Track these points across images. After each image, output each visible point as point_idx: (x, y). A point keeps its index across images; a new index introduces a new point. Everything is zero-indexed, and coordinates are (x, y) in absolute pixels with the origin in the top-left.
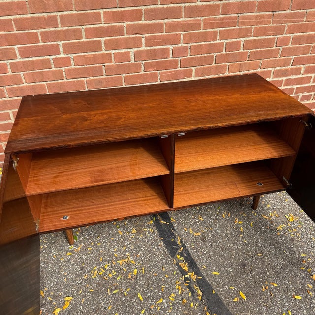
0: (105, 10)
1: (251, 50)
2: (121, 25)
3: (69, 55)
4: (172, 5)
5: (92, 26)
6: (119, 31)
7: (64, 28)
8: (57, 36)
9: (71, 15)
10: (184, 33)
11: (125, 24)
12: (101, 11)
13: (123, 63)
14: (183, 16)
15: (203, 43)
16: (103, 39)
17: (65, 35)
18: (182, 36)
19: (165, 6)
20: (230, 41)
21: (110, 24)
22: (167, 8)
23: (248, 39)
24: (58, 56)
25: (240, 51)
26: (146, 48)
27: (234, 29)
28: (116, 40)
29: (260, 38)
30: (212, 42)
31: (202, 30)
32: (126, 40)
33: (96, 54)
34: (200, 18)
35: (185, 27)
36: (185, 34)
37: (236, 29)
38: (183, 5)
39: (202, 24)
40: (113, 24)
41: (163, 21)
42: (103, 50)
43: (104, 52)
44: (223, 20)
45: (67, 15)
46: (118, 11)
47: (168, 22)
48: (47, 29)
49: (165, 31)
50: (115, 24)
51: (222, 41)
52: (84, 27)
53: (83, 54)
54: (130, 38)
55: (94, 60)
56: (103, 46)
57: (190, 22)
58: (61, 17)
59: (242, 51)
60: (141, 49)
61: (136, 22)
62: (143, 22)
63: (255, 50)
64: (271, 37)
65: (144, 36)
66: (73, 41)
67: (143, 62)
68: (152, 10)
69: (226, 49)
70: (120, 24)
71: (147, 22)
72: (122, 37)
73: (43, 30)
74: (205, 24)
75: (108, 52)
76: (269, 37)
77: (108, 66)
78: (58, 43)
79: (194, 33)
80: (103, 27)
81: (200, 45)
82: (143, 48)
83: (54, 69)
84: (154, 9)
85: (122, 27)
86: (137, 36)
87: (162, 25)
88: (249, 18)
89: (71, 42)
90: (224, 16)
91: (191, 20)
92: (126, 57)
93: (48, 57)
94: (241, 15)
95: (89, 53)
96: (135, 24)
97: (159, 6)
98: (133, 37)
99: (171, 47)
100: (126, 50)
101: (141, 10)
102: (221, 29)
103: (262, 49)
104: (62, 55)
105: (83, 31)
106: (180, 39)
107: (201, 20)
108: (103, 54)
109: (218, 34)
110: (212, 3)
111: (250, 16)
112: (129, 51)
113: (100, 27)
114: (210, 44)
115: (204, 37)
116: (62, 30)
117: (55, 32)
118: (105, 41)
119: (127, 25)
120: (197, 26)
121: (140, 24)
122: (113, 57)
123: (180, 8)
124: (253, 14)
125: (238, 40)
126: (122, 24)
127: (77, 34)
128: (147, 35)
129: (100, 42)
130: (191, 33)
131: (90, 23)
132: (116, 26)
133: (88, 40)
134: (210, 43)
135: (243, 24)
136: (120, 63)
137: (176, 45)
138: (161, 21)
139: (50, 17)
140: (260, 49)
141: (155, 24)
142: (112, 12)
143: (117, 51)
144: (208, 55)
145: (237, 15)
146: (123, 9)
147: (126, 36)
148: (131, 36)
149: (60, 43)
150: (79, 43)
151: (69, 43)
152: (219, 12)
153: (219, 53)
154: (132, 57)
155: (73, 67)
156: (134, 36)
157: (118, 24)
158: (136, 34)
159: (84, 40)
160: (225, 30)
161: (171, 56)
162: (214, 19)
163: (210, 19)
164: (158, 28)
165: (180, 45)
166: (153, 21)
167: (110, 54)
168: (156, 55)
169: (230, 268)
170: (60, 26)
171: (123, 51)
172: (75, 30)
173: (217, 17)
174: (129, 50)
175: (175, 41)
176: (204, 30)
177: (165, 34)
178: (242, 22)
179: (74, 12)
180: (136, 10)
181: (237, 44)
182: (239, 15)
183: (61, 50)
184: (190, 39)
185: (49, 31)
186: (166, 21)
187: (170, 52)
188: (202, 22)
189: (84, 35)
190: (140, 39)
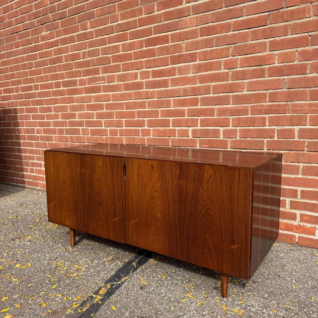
0: (174, 98)
1: (309, 140)
2: (183, 109)
3: (150, 128)
4: (222, 94)
5: (165, 109)
6: (182, 113)
7: (149, 109)
8: (145, 114)
9: (154, 101)
11: (186, 108)
12: (172, 99)
13: (183, 138)
14: (231, 103)
15: (252, 128)
17: (149, 114)
18: (231, 120)
19: (216, 95)
20: (281, 128)
21: (176, 108)
22: (218, 96)
23: (303, 127)
24: (144, 128)
25: (295, 139)
26: (201, 128)
27: (284, 116)
28: (179, 119)
30: (261, 128)
31: (249, 116)
32: (187, 120)
33: (166, 129)
34: (247, 105)
35: (233, 112)
36: (233, 118)
37: (287, 116)
38: (231, 94)
39: (250, 110)
40: (178, 108)
41: (215, 106)
42: (171, 126)
43: (171, 128)
44: (270, 107)
45: (152, 101)
46: (182, 99)
47: (219, 108)
48: (140, 110)
49: (216, 115)
51: (272, 127)
52: (161, 109)
53: (158, 128)
54: (189, 119)
55: (164, 133)
56: (171, 123)
58: (149, 102)
59: (298, 139)
60: (197, 128)
61: (194, 107)
62: (199, 107)
63: (314, 140)
65: (199, 118)
67: (198, 139)
68: (205, 98)
69: (278, 136)
71: (202, 107)
72: (184, 118)
73: (138, 110)
74: (252, 111)
75: (174, 128)
77: (173, 139)
79: (241, 118)
80: (171, 110)
81: (249, 130)
82: (199, 127)
84: (207, 97)
85: (184, 111)
86: (195, 117)
87: (213, 110)
88: (301, 106)
89: (152, 119)
90: (272, 103)
91: (238, 107)
92: (186, 133)
93: (139, 128)
94: (291, 103)
95: (162, 128)
96: (193, 109)
97: (212, 95)
99: (222, 129)
100: (186, 128)
101: (197, 98)
102: (270, 115)
104: (146, 128)
105: (160, 111)
106: (229, 122)
108: (170, 130)
109: (267, 120)
110: (258, 91)
111: (302, 104)
114: (259, 129)
115: (252, 122)
116: (148, 111)
117: (144, 111)
118: (172, 120)
119: (188, 109)
120: (245, 112)
121: (197, 109)
122: (177, 132)
123: (228, 96)
124: (306, 102)
125: (290, 127)
127: (155, 114)
128: (202, 117)
129: (169, 120)
130: (239, 118)
131: (164, 107)
133: (162, 118)
134: (259, 128)
135: (294, 111)
137: (226, 128)
138: (213, 106)
139: (142, 102)
141: (208, 109)
142: (178, 99)
143: (179, 128)
144: (258, 139)
145: (286, 103)
146: (185, 97)
147: (186, 117)
148: (190, 117)
149: (146, 119)
150: (157, 120)
151: (150, 120)
152: (266, 100)
153: (270, 139)
154: (190, 134)
155: (152, 137)
156: (193, 117)
157: (181, 108)
159: (160, 118)
160: (274, 116)
161: (222, 136)
162: (262, 106)
163: (257, 106)
164: (211, 112)
165: (229, 128)
166: (207, 107)
167: (175, 130)
168: (208, 134)
170: (147, 108)
171: (184, 128)
172: (155, 111)
173: (264, 104)
174: (188, 128)
175: (225, 124)
176: (252, 116)
177: (216, 117)
178: (293, 109)
179: (156, 99)
180: (194, 98)
181: (291, 132)
182: (289, 103)
183: (146, 124)
184: (238, 123)
185: (142, 111)
186: (217, 106)
187: (222, 133)
188: (249, 108)
189: (160, 115)
190: (197, 120)
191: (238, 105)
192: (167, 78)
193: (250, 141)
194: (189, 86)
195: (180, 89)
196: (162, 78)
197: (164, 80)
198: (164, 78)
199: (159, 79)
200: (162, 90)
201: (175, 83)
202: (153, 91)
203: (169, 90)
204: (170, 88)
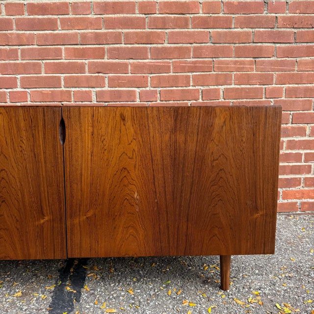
0: (66, 46)
1: (235, 101)
2: (82, 63)
3: (27, 90)
4: (137, 45)
5: (52, 61)
6: (80, 69)
7: (24, 62)
8: (17, 69)
9: (32, 49)
10: (152, 75)
11: (87, 62)
12: (63, 47)
13: (84, 103)
14: (149, 57)
15: (174, 88)
16: (63, 76)
17: (24, 68)
18: (149, 79)
19: (129, 46)
20: (206, 88)
21: (71, 61)
22: (131, 48)
23: (229, 87)
24: (15, 90)
25: (220, 100)
26: (109, 89)
27: (210, 75)
28: (76, 76)
29: (243, 86)
30: (185, 88)
31: (171, 74)
32: (88, 78)
33: (55, 91)
34: (168, 60)
35: (152, 69)
36: (153, 77)
37: (212, 74)
38: (149, 46)
39: (172, 67)
40: (73, 61)
41: (128, 61)
42: (62, 86)
43: (63, 89)
44: (195, 64)
45: (28, 48)
46: (80, 48)
47: (133, 63)
48: (7, 62)
49: (130, 72)
50: (76, 61)
51: (197, 87)
52: (44, 61)
53: (40, 89)
54: (91, 76)
55: (52, 96)
56: (63, 83)
57: (158, 64)
58: (23, 50)
59: (223, 100)
60: (103, 89)
61: (99, 60)
62: (106, 60)
63: (239, 100)
64: (257, 86)
65: (107, 75)
66: (32, 75)
67: (106, 104)
68: (115, 49)
69: (202, 97)
70: (81, 61)
71: (111, 61)
72: (83, 75)
73: (3, 62)
74: (174, 68)
75: (68, 89)
76: (255, 86)
77: (67, 105)
78: (16, 76)
79: (163, 76)
80: (63, 63)
81: (172, 90)
82: (106, 88)
83: (9, 103)
84: (118, 48)
85: (83, 65)
86: (100, 74)
87: (126, 65)
88: (227, 63)
89: (29, 75)
90: (196, 59)
92: (87, 96)
93: (5, 90)
94: (217, 59)
95: (47, 89)
96: (97, 62)
97: (123, 45)
98: (96, 76)
99: (137, 90)
100: (87, 89)
101: (103, 49)
102: (195, 73)
103: (248, 100)
104: (19, 89)
105: (43, 66)
106: (147, 81)
107: (170, 63)
108: (62, 91)
109: (191, 79)
110: (181, 45)
111: (228, 61)
112: (91, 91)
113: (61, 62)
114: (183, 90)
115: (175, 81)
116: (22, 63)
117: (15, 64)
118: (65, 78)
119: (89, 62)
120: (166, 69)
121: (103, 62)
122: (72, 95)
123: (146, 48)
124: (231, 59)
125: (216, 87)
126: (84, 61)
127: (36, 68)
128: (110, 75)
129: (59, 78)
130: (159, 76)
131: (50, 58)
132: (77, 62)
133: (47, 75)
134: (182, 88)
135: (220, 69)
136: (81, 103)
137: (144, 89)
138: (126, 60)
139: (11, 50)
140: (245, 100)
141: (119, 63)
142: (74, 48)
143: (77, 89)
144: (182, 102)
145: (211, 59)
146: (84, 46)
147: (87, 74)
148: (92, 75)
149: (19, 76)
150: (38, 77)
151: (27, 77)
152: (190, 55)
153: (194, 101)
154: (94, 98)
155: (29, 103)
156: (97, 74)
157: (79, 61)
158: (99, 73)
159: (43, 75)
160: (199, 75)
161: (138, 100)
162: (185, 62)
163: (181, 62)
164: (123, 68)
165: (148, 89)
166: (117, 61)
167: (70, 92)
168: (120, 97)
170: (20, 59)
171: (84, 89)
172: (34, 64)
173: (188, 60)
174: (90, 89)
175: (141, 84)
176: (174, 74)
177: (130, 75)
178: (218, 67)
179: (36, 47)
180: (99, 48)
181: (216, 92)
182: (214, 59)
183: (19, 83)
184: (159, 83)
185: (9, 64)
186: (131, 61)
187: (138, 95)
188: (171, 64)
189: (43, 70)
190: (103, 78)
191: (157, 61)
192: (56, 17)
194: (90, 31)
195: (76, 34)
196: (46, 17)
197: (49, 19)
198: (50, 16)
199: (40, 17)
200: (46, 34)
201: (68, 25)
202: (30, 34)
203: (58, 34)
204: (60, 32)
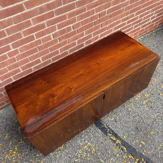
0: (32, 18)
1: (111, 13)
2: (43, 23)
3: (17, 48)
4: (70, 3)
5: (26, 29)
6: (43, 26)
7: (10, 35)
8: (7, 41)
9: (13, 27)
10: (78, 16)
12: (30, 19)
13: (48, 42)
14: (76, 7)
15: (88, 18)
16: (34, 34)
17: (12, 39)
18: (77, 18)
19: (66, 5)
20: (101, 12)
23: (110, 8)
24: (10, 51)
26: (59, 30)
27: (102, 6)
28: (41, 31)
29: (115, 6)
31: (86, 11)
32: (47, 30)
33: (32, 42)
34: (85, 5)
35: (78, 13)
37: (103, 5)
38: (76, 1)
40: (38, 24)
41: (66, 13)
42: (35, 39)
43: (36, 40)
44: (97, 3)
45: (10, 28)
46: (40, 16)
49: (67, 18)
50: (39, 23)
51: (97, 13)
52: (22, 31)
53: (24, 45)
54: (49, 28)
55: (32, 45)
56: (35, 37)
57: (80, 9)
58: (7, 30)
59: (107, 15)
60: (56, 31)
61: (51, 19)
62: (55, 17)
63: (113, 12)
64: (120, 3)
65: (57, 24)
66: (17, 40)
67: (58, 37)
69: (99, 17)
70: (42, 22)
71: (57, 16)
72: (45, 29)
74: (88, 8)
75: (38, 39)
76: (119, 4)
77: (40, 46)
78: (9, 44)
79: (83, 14)
80: (33, 27)
81: (87, 19)
83: (9, 58)
84: (60, 8)
85: (44, 24)
86: (53, 25)
87: (65, 15)
89: (16, 41)
91: (80, 8)
92: (49, 38)
93: (5, 53)
95: (28, 44)
96: (51, 20)
97: (63, 6)
98: (51, 27)
99: (72, 25)
100: (48, 35)
101: (53, 11)
102: (96, 7)
103: (116, 11)
104: (12, 50)
105: (22, 33)
106: (76, 19)
108: (36, 41)
109: (95, 10)
112: (50, 35)
113: (31, 28)
114: (91, 17)
115: (88, 14)
116: (9, 37)
117: (5, 39)
118: (36, 34)
119: (47, 22)
120: (84, 10)
121: (54, 19)
122: (41, 41)
123: (74, 3)
125: (105, 10)
126: (44, 22)
127: (19, 36)
128: (58, 23)
129: (33, 36)
130: (81, 15)
132: (40, 24)
133: (26, 37)
135: (107, 1)
136: (46, 42)
137: (74, 23)
138: (65, 13)
140: (115, 11)
141: (62, 16)
142: (37, 17)
143: (43, 37)
144: (91, 22)
146: (42, 14)
147: (47, 28)
148: (49, 27)
149: (10, 44)
150: (21, 40)
151: (15, 43)
153: (96, 20)
154: (52, 37)
155: (20, 53)
156: (51, 26)
157: (41, 23)
158: (52, 25)
159: (24, 37)
160: (98, 7)
161: (72, 29)
162: (92, 4)
163: (90, 4)
164: (64, 18)
165: (76, 23)
166: (61, 15)
167: (40, 40)
168: (64, 32)
169: (132, 132)
170: (7, 35)
171: (46, 36)
172: (17, 35)
173: (94, 2)
175: (73, 21)
176: (88, 11)
177: (68, 19)
179: (14, 25)
180: (50, 12)
181: (105, 12)
183: (11, 47)
184: (81, 18)
185: (2, 40)
186: (68, 13)
188: (86, 7)
189: (23, 35)
190: (55, 26)
192: (21, 3)
193: (87, 25)
194: (44, 4)
195: (36, 9)
196: (15, 5)
197: (17, 5)
198: (18, 4)
199: (11, 6)
200: (18, 15)
201: (30, 5)
202: (8, 19)
203: (25, 13)
204: (27, 11)
